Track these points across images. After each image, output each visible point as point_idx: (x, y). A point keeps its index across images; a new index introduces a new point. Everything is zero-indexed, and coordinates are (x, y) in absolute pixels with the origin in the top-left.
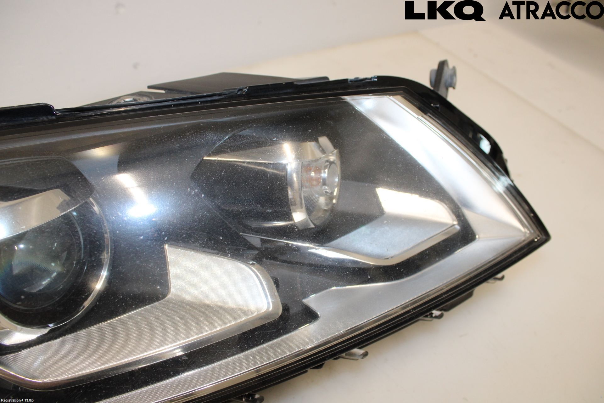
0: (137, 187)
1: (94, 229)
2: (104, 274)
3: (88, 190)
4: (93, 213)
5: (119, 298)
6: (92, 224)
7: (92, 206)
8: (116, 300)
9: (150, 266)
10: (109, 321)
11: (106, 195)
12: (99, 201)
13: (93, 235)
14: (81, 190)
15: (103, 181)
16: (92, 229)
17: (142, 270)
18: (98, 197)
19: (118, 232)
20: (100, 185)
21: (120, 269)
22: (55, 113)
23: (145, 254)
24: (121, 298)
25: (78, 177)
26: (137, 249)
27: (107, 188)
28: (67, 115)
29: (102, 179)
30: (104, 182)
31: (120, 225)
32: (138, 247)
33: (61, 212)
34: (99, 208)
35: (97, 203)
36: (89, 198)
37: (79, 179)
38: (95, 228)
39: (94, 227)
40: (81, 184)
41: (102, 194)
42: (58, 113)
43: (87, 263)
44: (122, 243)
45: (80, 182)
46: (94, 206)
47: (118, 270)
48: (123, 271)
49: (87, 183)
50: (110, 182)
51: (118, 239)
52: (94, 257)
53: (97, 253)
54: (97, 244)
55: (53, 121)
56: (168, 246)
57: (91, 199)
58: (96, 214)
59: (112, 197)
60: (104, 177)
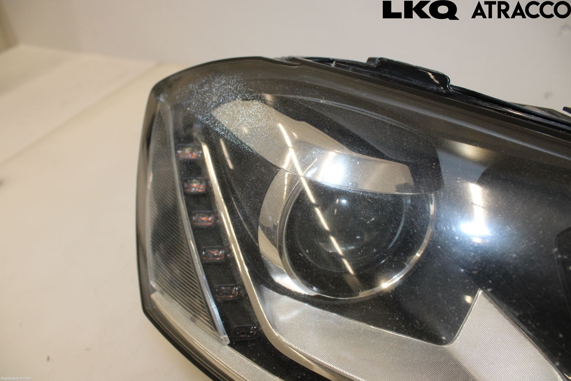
0: (482, 207)
1: (416, 227)
2: (397, 278)
3: (436, 182)
4: (426, 211)
5: (395, 319)
6: (418, 222)
7: (430, 201)
8: (390, 319)
9: (451, 308)
10: (372, 327)
11: (451, 199)
12: (441, 201)
13: (411, 233)
14: (429, 178)
15: (458, 181)
16: (414, 227)
17: (439, 307)
18: (442, 195)
19: (439, 247)
20: (452, 185)
21: (416, 289)
22: (447, 86)
23: (454, 291)
24: (396, 320)
25: (434, 162)
26: (449, 280)
27: (457, 192)
28: (459, 95)
29: (459, 178)
30: (457, 183)
31: (447, 242)
32: (450, 279)
33: (397, 191)
34: (436, 209)
35: (436, 203)
36: (431, 191)
37: (434, 165)
38: (418, 228)
39: (417, 226)
40: (432, 172)
41: (448, 195)
42: (452, 89)
43: (386, 259)
44: (437, 262)
45: (433, 169)
46: (432, 204)
47: (413, 288)
48: (417, 293)
49: (438, 174)
50: (464, 187)
51: (435, 255)
52: (397, 258)
53: (403, 256)
54: (410, 246)
55: (441, 94)
56: (482, 294)
57: (433, 195)
58: (429, 213)
59: (457, 205)
60: (461, 178)
